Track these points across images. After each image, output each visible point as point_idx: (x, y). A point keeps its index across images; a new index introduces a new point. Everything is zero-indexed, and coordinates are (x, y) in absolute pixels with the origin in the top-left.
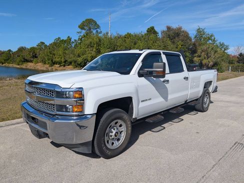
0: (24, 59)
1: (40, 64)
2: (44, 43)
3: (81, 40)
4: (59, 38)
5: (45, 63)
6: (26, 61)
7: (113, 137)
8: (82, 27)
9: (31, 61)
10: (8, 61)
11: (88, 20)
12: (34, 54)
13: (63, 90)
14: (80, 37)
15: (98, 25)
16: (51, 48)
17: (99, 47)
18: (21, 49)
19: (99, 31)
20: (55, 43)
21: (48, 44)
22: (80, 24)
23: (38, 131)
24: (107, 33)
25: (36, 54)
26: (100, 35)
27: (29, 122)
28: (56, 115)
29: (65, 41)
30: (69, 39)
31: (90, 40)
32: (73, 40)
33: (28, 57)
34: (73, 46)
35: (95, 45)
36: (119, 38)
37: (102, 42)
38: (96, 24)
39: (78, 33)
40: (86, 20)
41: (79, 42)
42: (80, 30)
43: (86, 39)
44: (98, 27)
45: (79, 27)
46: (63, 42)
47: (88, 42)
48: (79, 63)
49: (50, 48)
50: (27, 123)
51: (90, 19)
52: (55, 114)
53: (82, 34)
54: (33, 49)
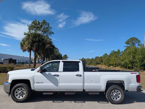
0: (97, 62)
1: (104, 65)
2: (107, 54)
4: (114, 51)
5: (106, 65)
6: (98, 64)
8: (127, 43)
9: (100, 64)
10: (91, 64)
11: (131, 38)
12: (102, 60)
17: (135, 55)
18: (97, 58)
19: (140, 44)
20: (111, 54)
22: (126, 41)
30: (119, 51)
33: (99, 62)
39: (125, 47)
46: (115, 53)
48: (122, 65)
54: (101, 57)
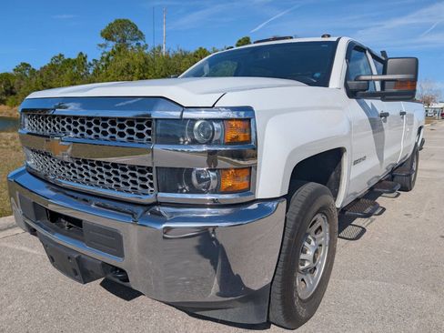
2: (28, 65)
3: (107, 59)
4: (61, 55)
7: (307, 264)
8: (108, 35)
9: (3, 102)
11: (120, 21)
12: (8, 88)
13: (187, 115)
14: (105, 55)
15: (141, 33)
16: (45, 75)
19: (142, 43)
20: (52, 67)
21: (38, 69)
22: (104, 28)
23: (80, 260)
24: (160, 48)
25: (12, 88)
26: (146, 51)
27: (39, 230)
28: (157, 204)
29: (74, 62)
30: (82, 58)
31: (127, 60)
32: (89, 60)
34: (91, 72)
35: (137, 70)
36: (183, 57)
37: (150, 63)
38: (136, 30)
39: (101, 46)
40: (116, 22)
41: (103, 64)
42: (103, 41)
43: (118, 58)
44: (141, 36)
45: (102, 34)
46: (70, 63)
47: (122, 64)
49: (41, 76)
50: (33, 232)
51: (125, 20)
52: (153, 200)
53: (109, 50)
54: (4, 77)
